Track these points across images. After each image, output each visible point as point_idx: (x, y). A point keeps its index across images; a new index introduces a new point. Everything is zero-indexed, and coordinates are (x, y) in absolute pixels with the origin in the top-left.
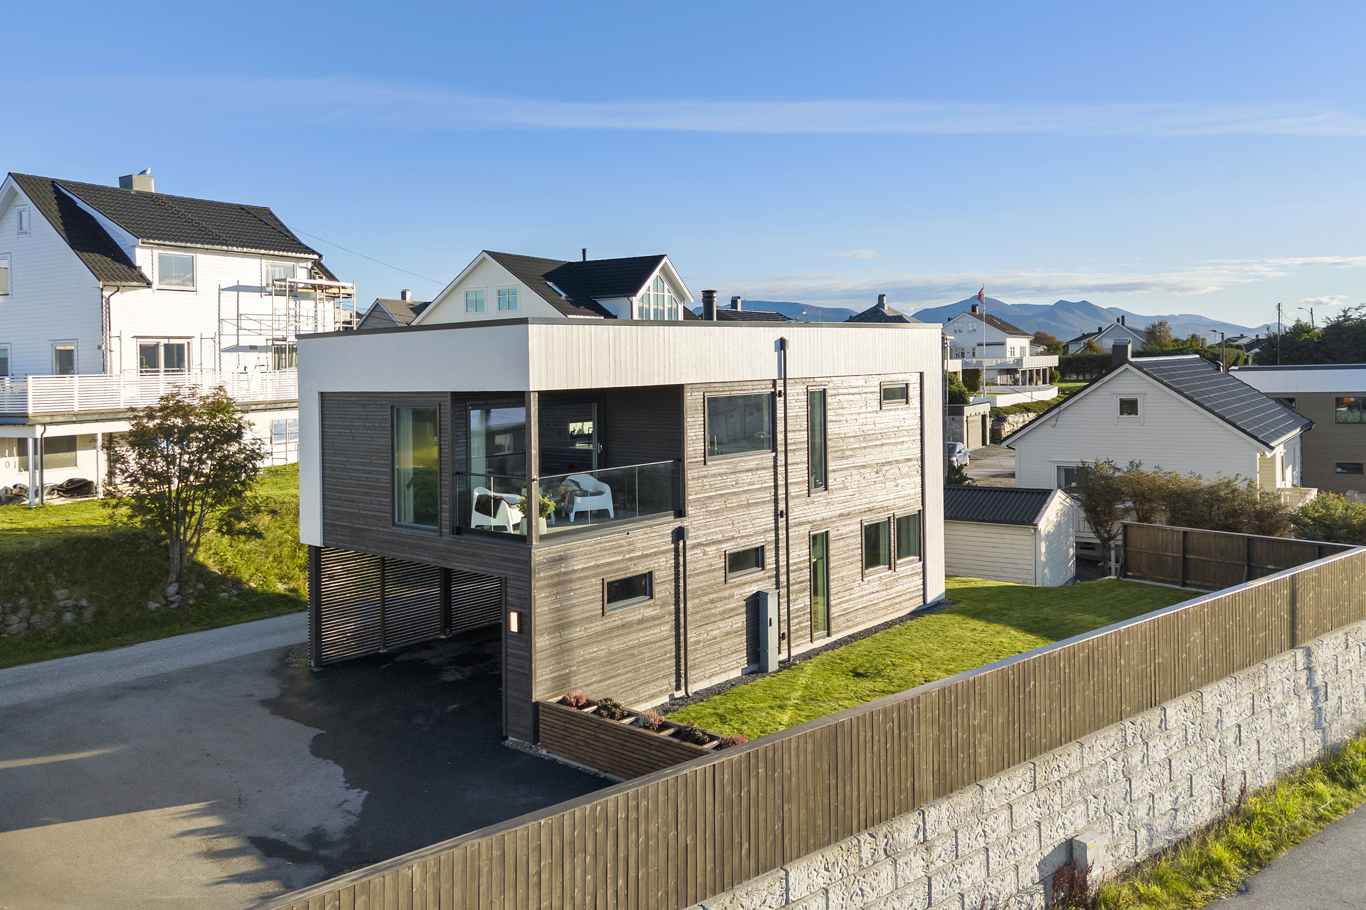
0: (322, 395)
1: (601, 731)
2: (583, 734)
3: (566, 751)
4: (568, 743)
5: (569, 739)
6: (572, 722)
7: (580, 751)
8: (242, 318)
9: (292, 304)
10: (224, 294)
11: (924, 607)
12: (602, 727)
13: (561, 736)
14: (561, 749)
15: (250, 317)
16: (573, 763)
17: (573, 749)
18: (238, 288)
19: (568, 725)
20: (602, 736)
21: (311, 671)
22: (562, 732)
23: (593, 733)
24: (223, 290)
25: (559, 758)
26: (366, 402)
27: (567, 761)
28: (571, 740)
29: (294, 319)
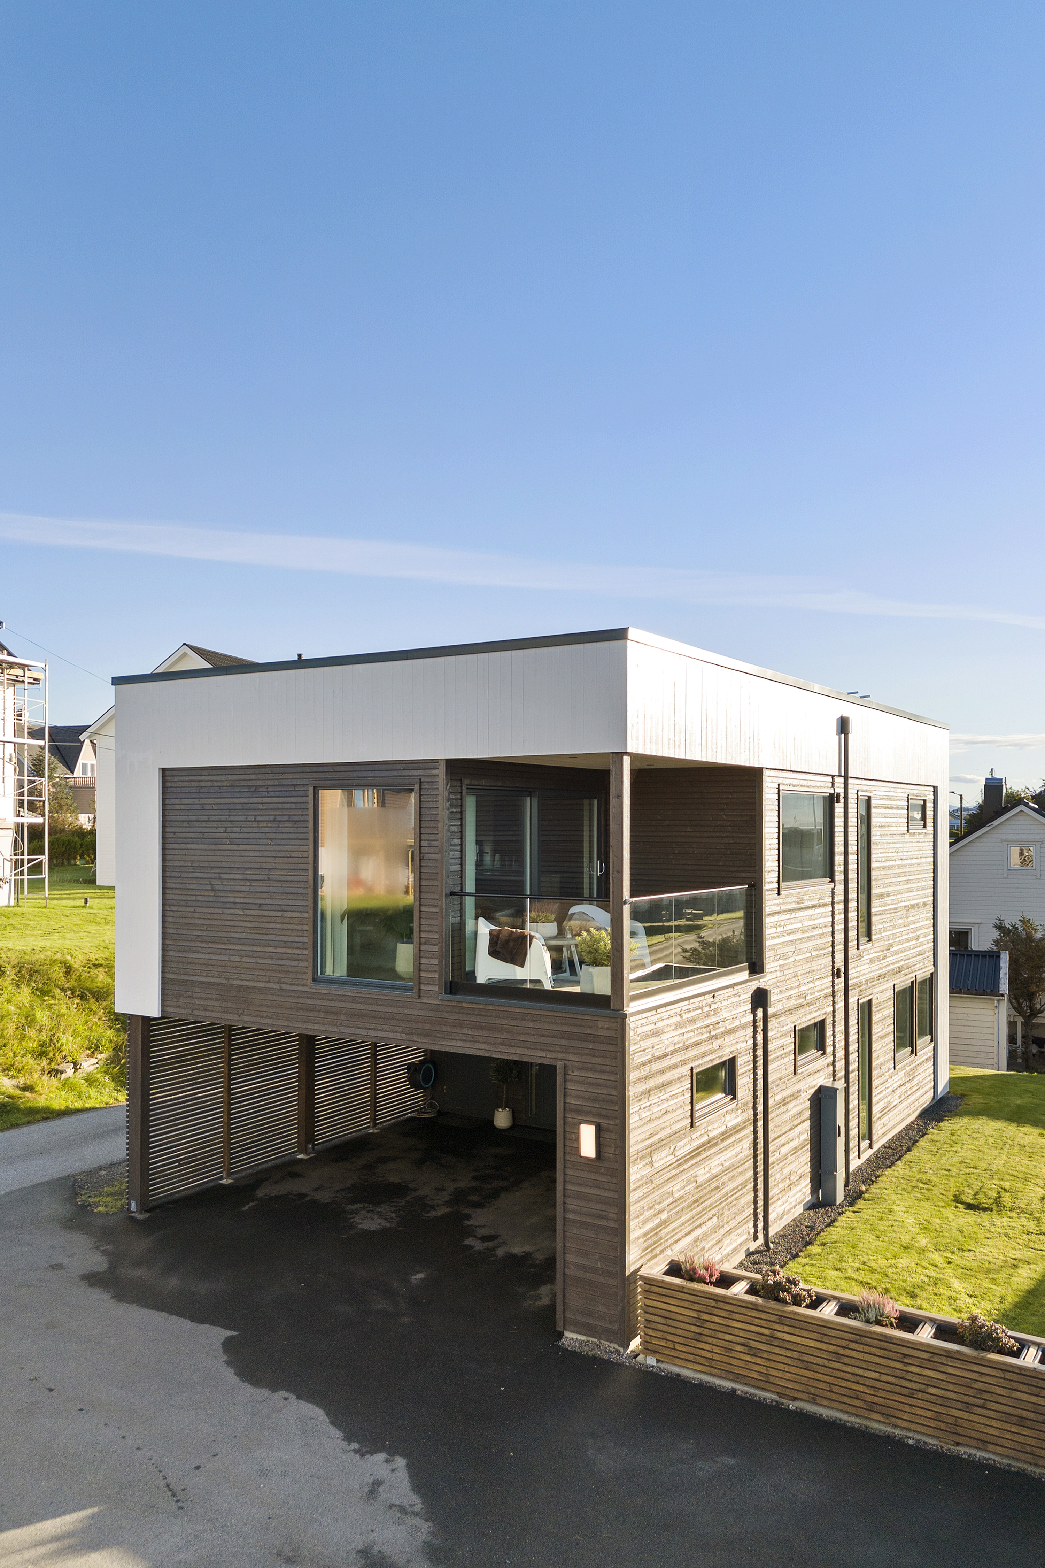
0: (165, 772)
1: (786, 1329)
2: (742, 1334)
3: (702, 1361)
4: (707, 1347)
5: (710, 1340)
6: (716, 1311)
7: (733, 1361)
11: (935, 1103)
12: (787, 1321)
13: (691, 1335)
14: (691, 1358)
16: (718, 1382)
17: (716, 1357)
19: (706, 1317)
20: (787, 1337)
21: (132, 1219)
22: (693, 1328)
23: (767, 1332)
25: (686, 1373)
26: (260, 783)
27: (705, 1378)
28: (714, 1341)
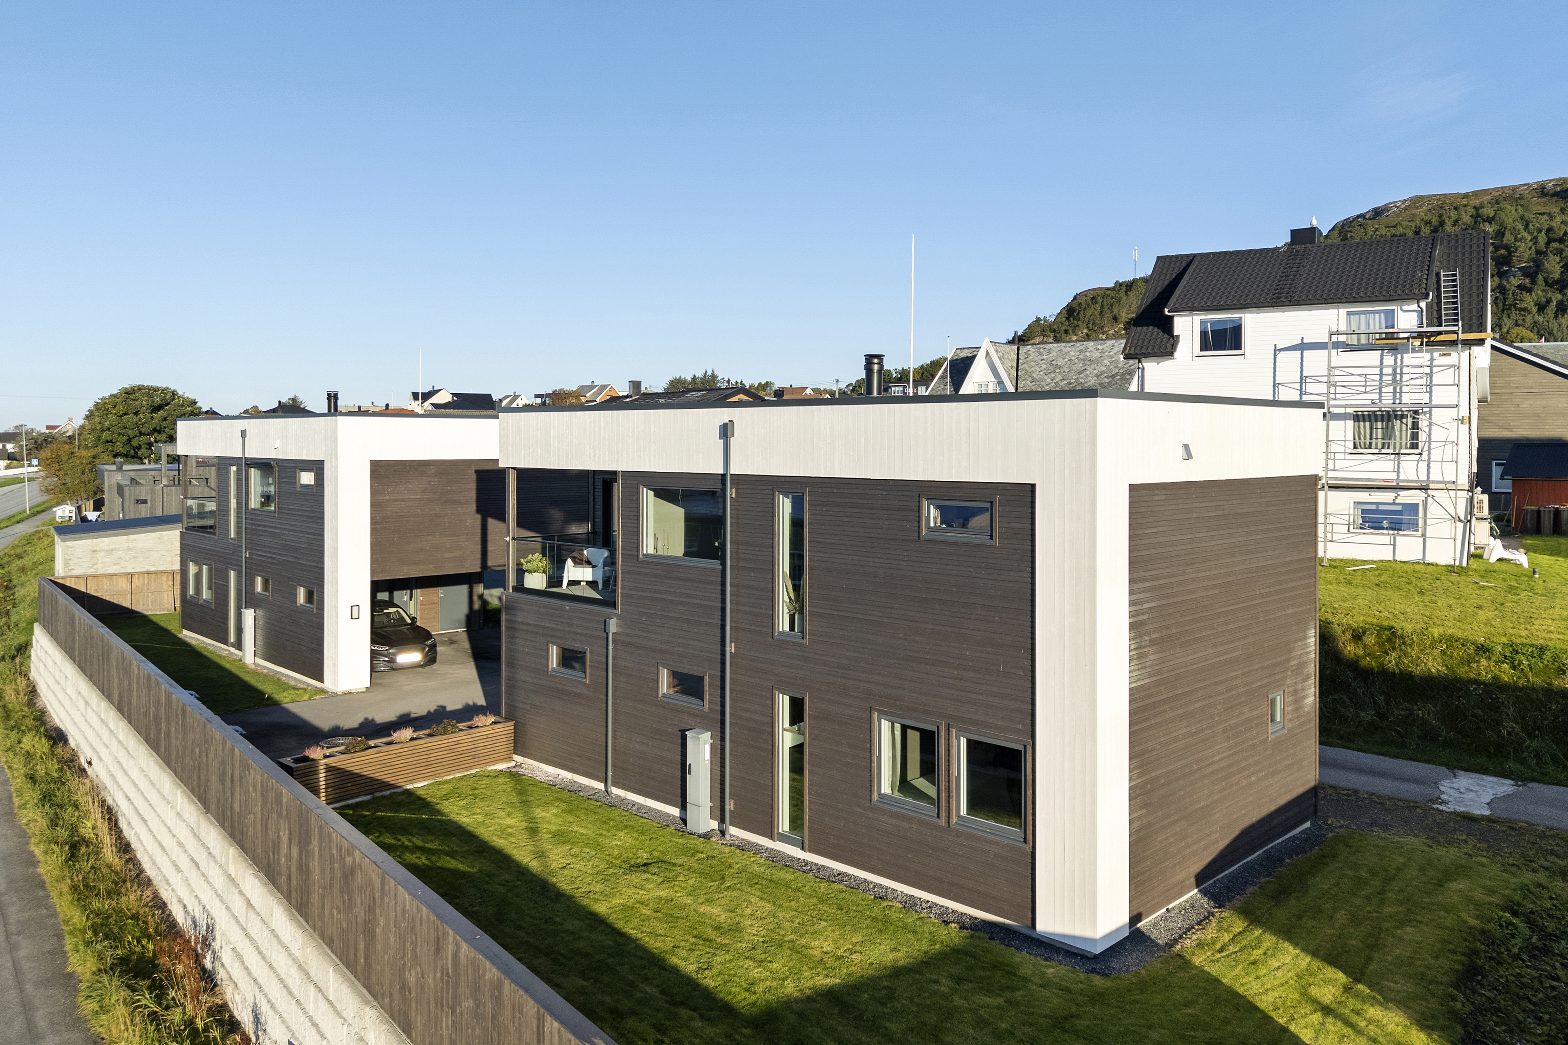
8: (1308, 380)
9: (1389, 359)
10: (1281, 356)
11: (1028, 932)
18: (1303, 347)
29: (1390, 378)
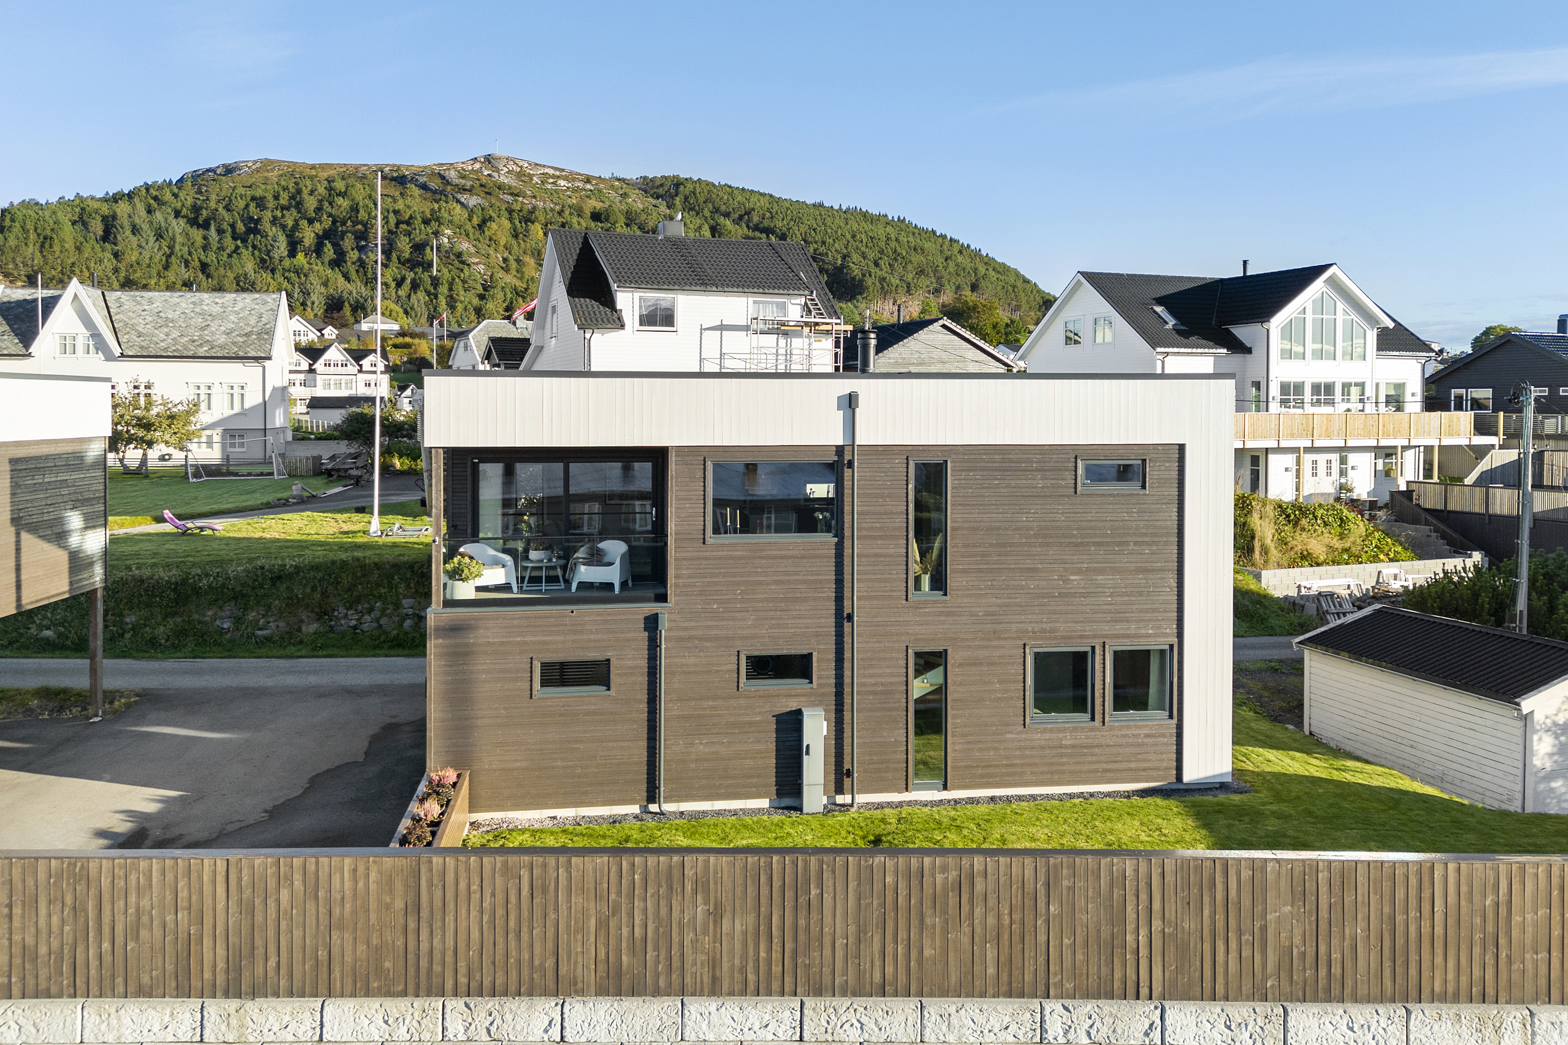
8: (726, 357)
9: (782, 342)
10: (706, 334)
11: (1175, 787)
15: (734, 356)
18: (722, 328)
24: (705, 329)
29: (784, 358)
